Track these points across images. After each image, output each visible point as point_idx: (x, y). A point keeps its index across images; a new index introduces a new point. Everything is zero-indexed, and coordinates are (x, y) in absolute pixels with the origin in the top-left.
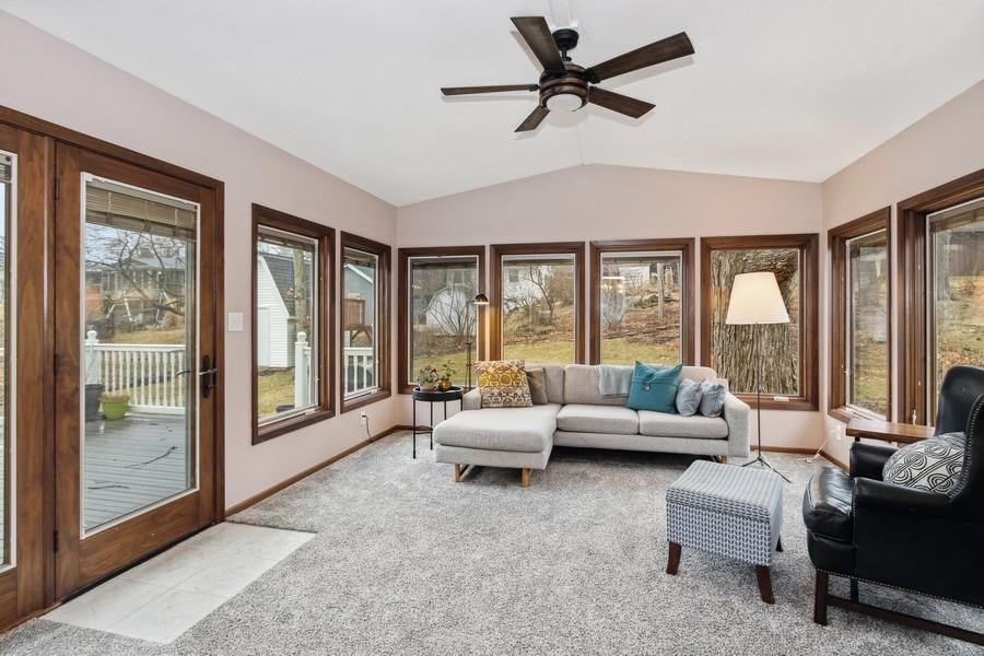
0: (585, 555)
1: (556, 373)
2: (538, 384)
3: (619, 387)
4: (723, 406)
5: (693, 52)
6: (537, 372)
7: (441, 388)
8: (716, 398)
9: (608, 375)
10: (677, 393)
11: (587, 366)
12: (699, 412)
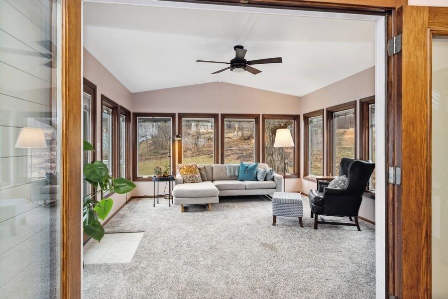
0: (246, 225)
1: (209, 168)
2: (204, 173)
3: (235, 172)
4: (274, 177)
5: (281, 62)
6: (202, 168)
7: (164, 176)
8: (271, 174)
9: (230, 168)
10: (257, 173)
11: (220, 165)
12: (265, 180)
